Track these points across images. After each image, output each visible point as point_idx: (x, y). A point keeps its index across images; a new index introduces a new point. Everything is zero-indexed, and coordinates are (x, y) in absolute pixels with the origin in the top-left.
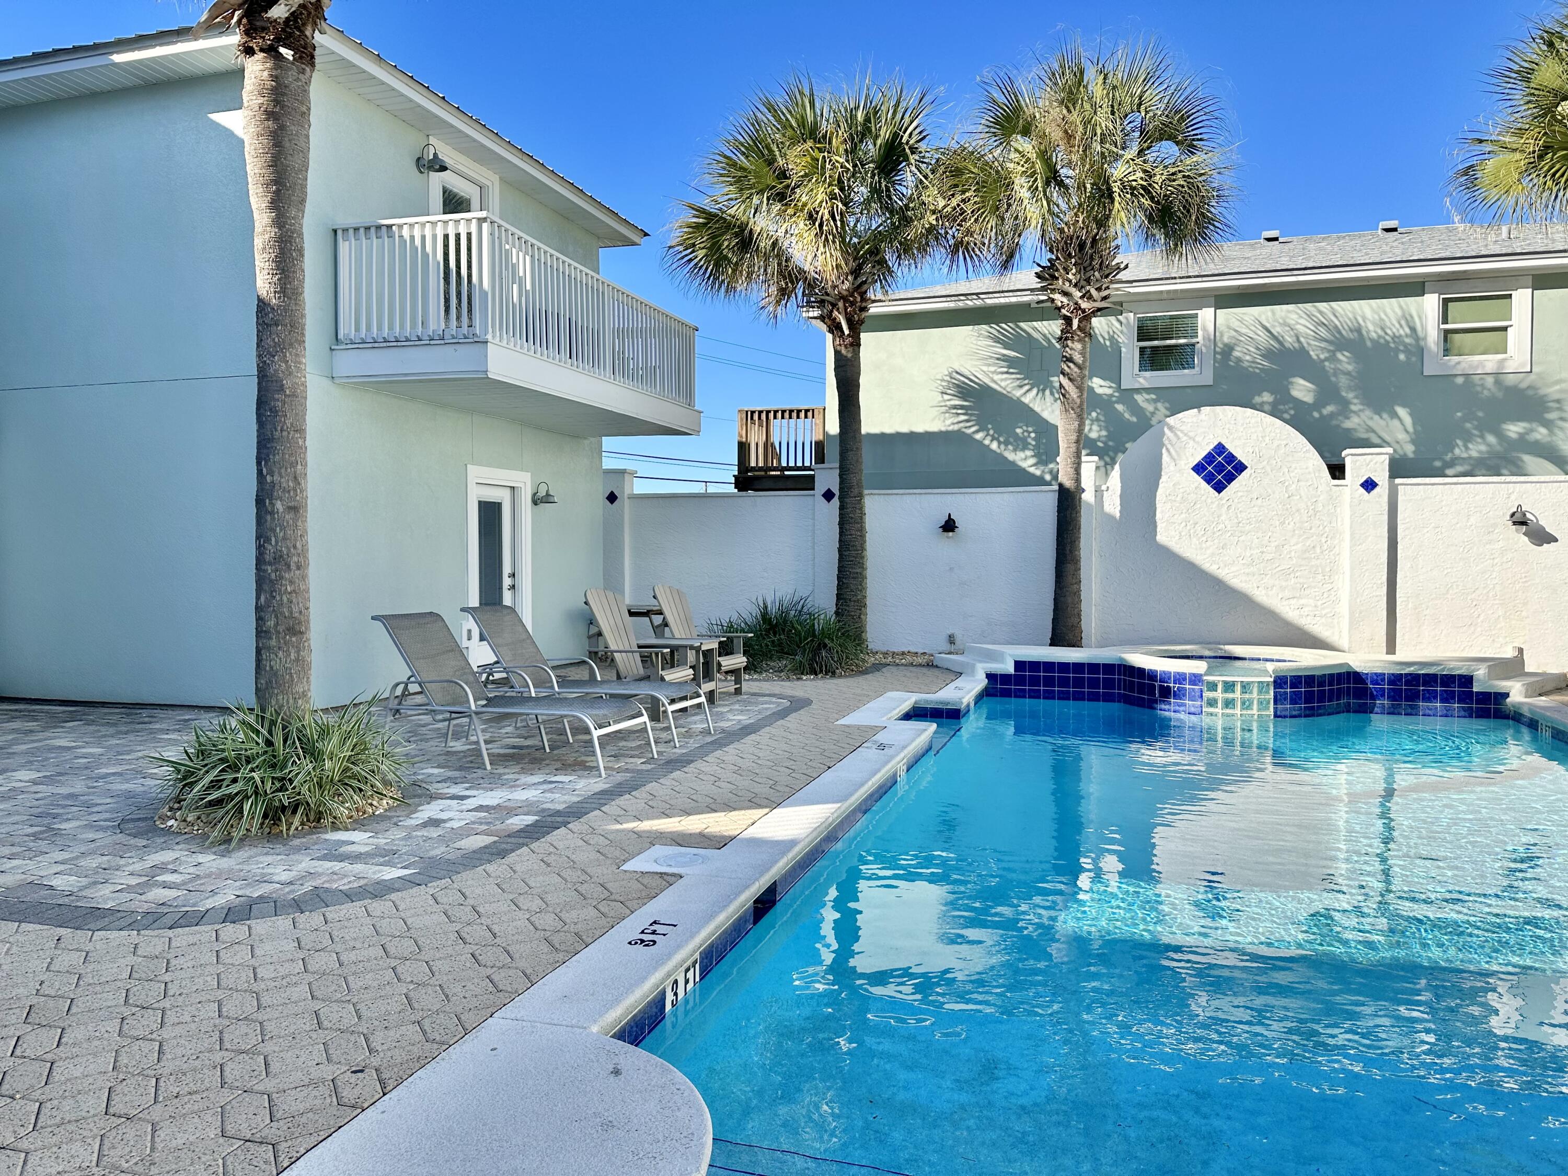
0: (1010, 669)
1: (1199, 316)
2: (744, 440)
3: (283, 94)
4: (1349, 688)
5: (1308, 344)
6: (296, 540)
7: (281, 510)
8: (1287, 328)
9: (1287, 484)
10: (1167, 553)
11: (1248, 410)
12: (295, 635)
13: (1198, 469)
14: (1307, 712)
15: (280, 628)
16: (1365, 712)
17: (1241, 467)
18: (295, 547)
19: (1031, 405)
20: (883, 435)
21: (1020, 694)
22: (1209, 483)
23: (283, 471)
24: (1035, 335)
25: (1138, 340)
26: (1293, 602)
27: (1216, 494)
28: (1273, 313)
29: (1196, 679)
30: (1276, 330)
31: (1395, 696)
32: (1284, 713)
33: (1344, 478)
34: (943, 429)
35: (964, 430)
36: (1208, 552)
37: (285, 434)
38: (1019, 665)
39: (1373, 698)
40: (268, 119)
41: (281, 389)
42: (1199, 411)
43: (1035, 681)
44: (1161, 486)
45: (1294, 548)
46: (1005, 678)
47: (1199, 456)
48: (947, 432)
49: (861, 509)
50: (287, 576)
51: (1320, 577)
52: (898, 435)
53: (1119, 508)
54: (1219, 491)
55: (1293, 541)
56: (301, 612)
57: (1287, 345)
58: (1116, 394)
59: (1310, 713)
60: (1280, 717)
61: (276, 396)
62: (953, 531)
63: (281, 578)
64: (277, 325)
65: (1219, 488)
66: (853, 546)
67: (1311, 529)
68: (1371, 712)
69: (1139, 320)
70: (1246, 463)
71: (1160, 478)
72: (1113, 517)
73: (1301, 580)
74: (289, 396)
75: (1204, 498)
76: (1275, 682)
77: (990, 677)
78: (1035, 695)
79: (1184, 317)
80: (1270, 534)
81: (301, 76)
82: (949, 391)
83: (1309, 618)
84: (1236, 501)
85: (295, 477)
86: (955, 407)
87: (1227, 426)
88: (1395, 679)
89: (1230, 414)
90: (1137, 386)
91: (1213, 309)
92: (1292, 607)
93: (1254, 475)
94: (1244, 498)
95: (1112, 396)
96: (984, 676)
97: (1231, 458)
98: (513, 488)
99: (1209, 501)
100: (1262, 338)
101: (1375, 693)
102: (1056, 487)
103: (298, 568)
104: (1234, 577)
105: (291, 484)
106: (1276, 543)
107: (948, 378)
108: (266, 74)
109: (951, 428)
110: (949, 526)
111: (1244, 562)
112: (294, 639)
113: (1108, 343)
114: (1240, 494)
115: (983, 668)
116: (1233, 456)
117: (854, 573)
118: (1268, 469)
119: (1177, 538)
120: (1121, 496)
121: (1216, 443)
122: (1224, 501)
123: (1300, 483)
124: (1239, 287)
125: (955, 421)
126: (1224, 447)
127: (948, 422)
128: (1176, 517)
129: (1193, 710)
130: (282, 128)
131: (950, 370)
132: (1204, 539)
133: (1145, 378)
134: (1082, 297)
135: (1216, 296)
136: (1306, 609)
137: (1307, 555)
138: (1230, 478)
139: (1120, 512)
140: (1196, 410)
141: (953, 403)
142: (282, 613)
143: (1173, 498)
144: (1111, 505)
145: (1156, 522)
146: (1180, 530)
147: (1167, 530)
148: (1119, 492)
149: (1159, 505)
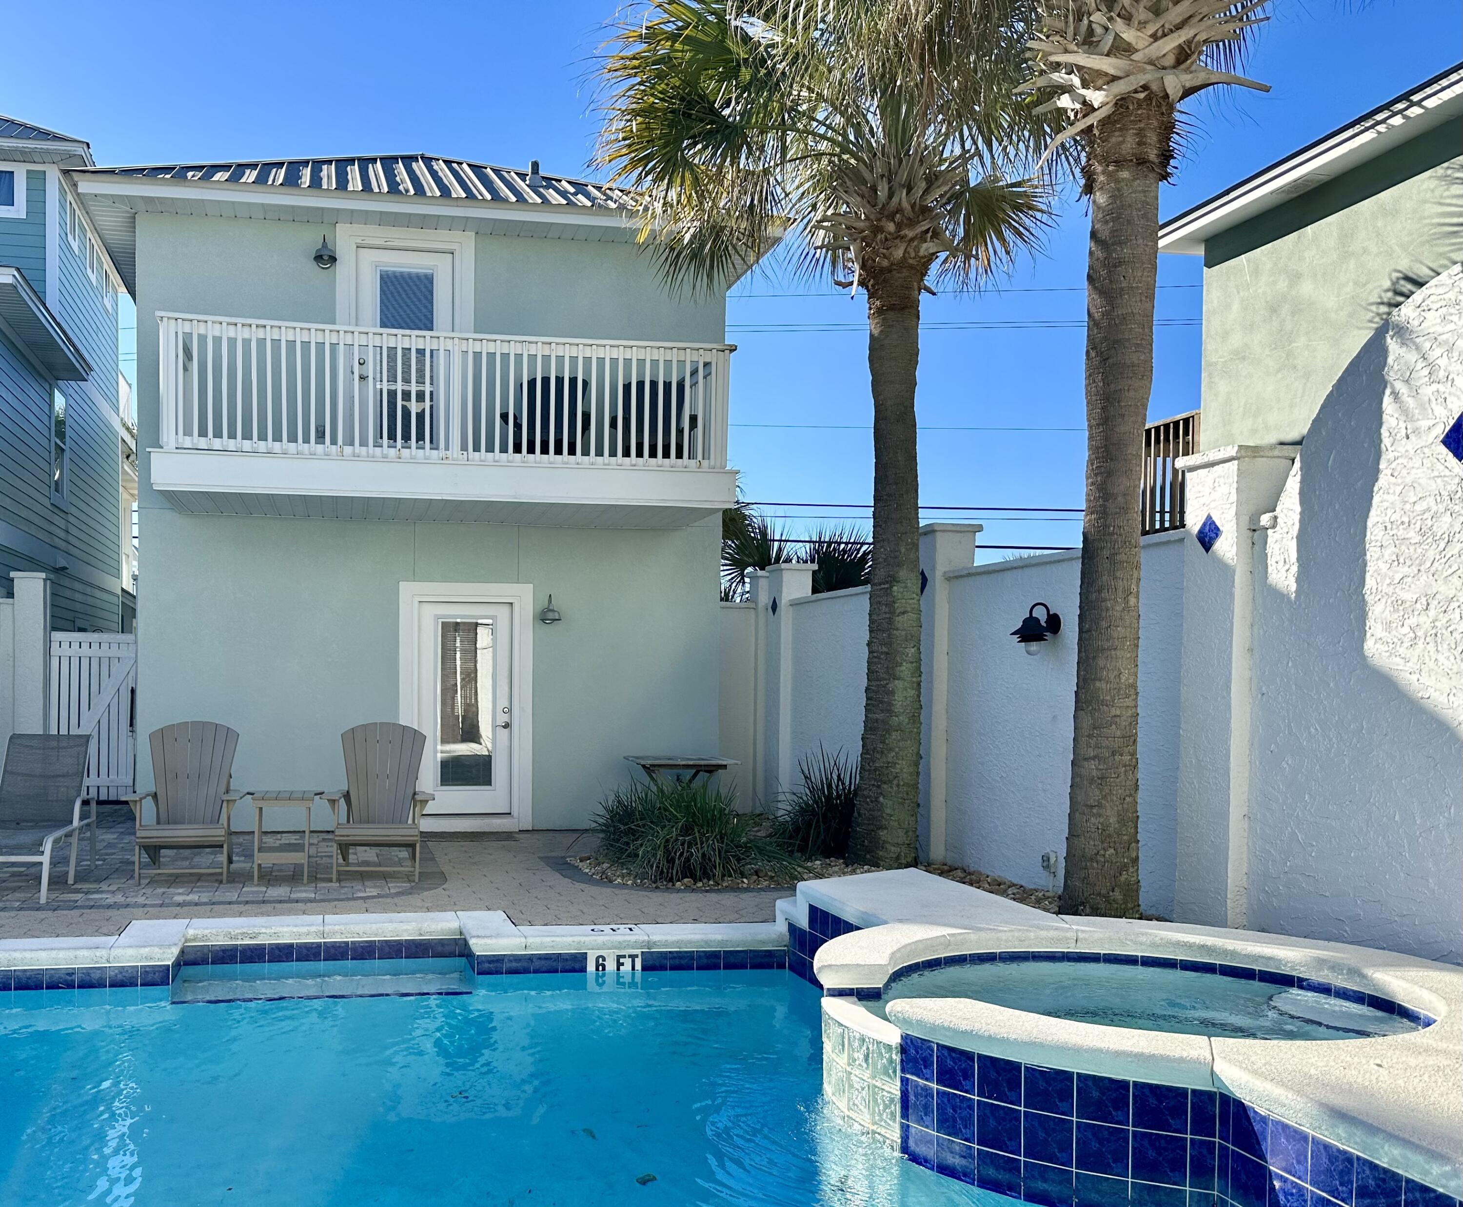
0: (803, 920)
4: (1223, 1154)
13: (1456, 439)
38: (813, 914)
46: (802, 937)
53: (1295, 569)
60: (914, 1158)
62: (1039, 639)
72: (1287, 597)
76: (902, 1050)
77: (792, 930)
101: (1281, 1196)
115: (782, 912)
119: (1407, 644)
120: (1299, 538)
128: (1407, 583)
139: (1298, 581)
143: (1401, 533)
144: (1281, 563)
145: (1364, 602)
146: (1413, 621)
147: (1388, 626)
148: (1297, 527)
149: (1372, 553)
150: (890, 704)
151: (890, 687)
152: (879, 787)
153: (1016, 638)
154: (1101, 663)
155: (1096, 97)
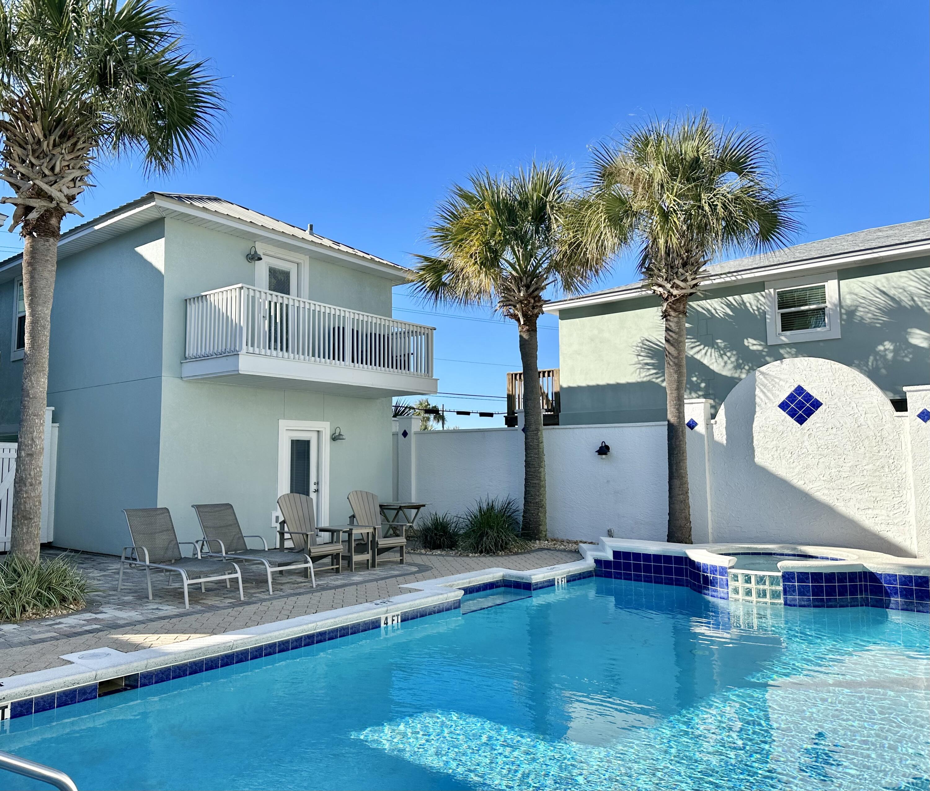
0: (610, 557)
1: (826, 287)
2: (511, 393)
3: (35, 253)
4: (866, 586)
5: (922, 302)
6: (31, 471)
7: (24, 456)
8: (901, 291)
9: (856, 416)
10: (763, 472)
11: (821, 359)
12: (26, 519)
13: (783, 406)
14: (817, 603)
15: (19, 516)
16: (882, 607)
17: (817, 404)
18: (30, 475)
19: (702, 360)
20: (598, 386)
21: (618, 576)
22: (792, 417)
23: (26, 436)
24: (700, 309)
25: (779, 309)
26: (870, 511)
27: (799, 425)
28: (888, 279)
29: (723, 571)
30: (892, 292)
31: (907, 594)
32: (793, 603)
33: (906, 410)
34: (639, 380)
35: (654, 380)
36: (797, 470)
37: (28, 417)
38: (616, 554)
39: (888, 595)
40: (28, 266)
41: (28, 396)
42: (782, 362)
43: (627, 567)
44: (755, 420)
45: (866, 467)
46: (607, 563)
47: (783, 397)
48: (643, 383)
49: (538, 439)
50: (24, 489)
51: (890, 491)
52: (609, 386)
53: (725, 437)
54: (801, 424)
55: (865, 462)
56: (31, 508)
57: (903, 304)
58: (766, 350)
59: (819, 604)
60: (790, 605)
61: (26, 399)
62: (606, 454)
63: (21, 490)
64: (28, 364)
65: (801, 420)
66: (533, 464)
67: (879, 452)
68: (887, 608)
69: (779, 294)
70: (821, 401)
71: (755, 414)
72: (722, 445)
73: (874, 495)
74: (32, 398)
75: (789, 429)
76: (783, 576)
77: (598, 562)
78: (628, 578)
79: (812, 289)
80: (844, 456)
81: (46, 243)
82: (642, 354)
83: (883, 526)
84: (815, 430)
85: (32, 439)
86: (647, 364)
87: (804, 372)
88: (907, 580)
89: (805, 364)
90: (780, 343)
91: (836, 281)
92: (868, 516)
93: (827, 410)
94: (821, 428)
95: (762, 351)
96: (593, 561)
97: (808, 397)
98: (318, 431)
99: (794, 430)
100: (881, 300)
101: (889, 591)
102: (666, 423)
103: (31, 485)
104: (818, 491)
105: (30, 442)
106: (850, 464)
107: (641, 344)
108: (29, 245)
109: (645, 379)
110: (604, 450)
111: (824, 478)
112: (26, 522)
113: (756, 312)
114: (818, 425)
115: (592, 555)
116: (810, 396)
117: (533, 483)
118: (839, 404)
119: (770, 459)
120: (726, 428)
121: (796, 386)
122: (805, 431)
123: (868, 416)
124: (855, 262)
125: (648, 374)
126: (802, 389)
127: (643, 375)
128: (769, 443)
129: (722, 595)
130: (34, 269)
131: (642, 339)
132: (792, 460)
133: (786, 336)
134: (672, 287)
135: (838, 271)
136: (880, 518)
137: (877, 473)
138: (809, 413)
139: (726, 440)
140: (779, 362)
141: (645, 361)
142: (20, 508)
143: (766, 429)
144: (719, 435)
145: (753, 448)
146: (772, 453)
147: (762, 454)
148: (725, 424)
149: (755, 435)
150: (540, 477)
151: (540, 471)
152: (538, 509)
153: (597, 453)
154: (681, 464)
155: (675, 292)
